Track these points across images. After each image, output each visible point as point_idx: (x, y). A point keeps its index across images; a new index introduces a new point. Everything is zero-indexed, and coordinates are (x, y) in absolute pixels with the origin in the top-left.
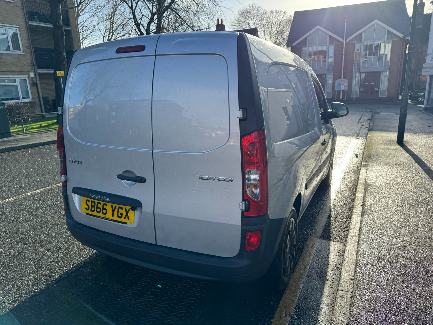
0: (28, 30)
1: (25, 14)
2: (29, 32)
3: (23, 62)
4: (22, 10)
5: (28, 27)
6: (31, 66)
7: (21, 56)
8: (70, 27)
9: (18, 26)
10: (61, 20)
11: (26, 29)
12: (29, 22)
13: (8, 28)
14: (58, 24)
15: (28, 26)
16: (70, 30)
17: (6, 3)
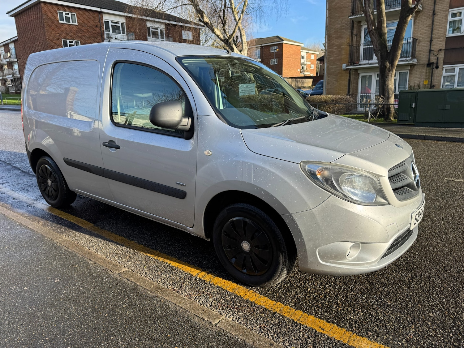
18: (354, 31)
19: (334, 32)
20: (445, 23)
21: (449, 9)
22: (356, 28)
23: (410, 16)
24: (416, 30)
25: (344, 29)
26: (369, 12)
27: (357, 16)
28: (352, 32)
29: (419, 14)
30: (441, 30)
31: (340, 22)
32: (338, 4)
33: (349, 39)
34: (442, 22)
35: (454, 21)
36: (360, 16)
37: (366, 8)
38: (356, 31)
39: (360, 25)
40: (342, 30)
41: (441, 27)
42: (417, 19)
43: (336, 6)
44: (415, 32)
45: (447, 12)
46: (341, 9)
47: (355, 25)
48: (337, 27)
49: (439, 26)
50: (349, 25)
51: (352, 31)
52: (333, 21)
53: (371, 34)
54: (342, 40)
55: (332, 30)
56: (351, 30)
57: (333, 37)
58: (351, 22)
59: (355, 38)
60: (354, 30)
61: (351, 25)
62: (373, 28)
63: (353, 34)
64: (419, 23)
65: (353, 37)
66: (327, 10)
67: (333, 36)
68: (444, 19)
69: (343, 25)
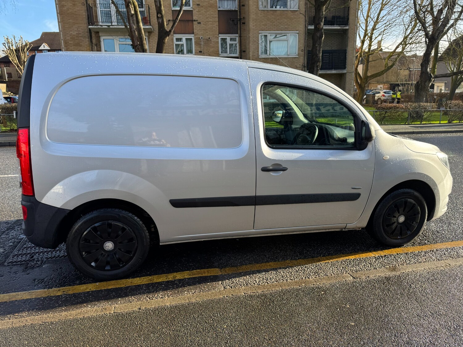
0: (305, 34)
1: (306, 19)
2: (306, 36)
3: (296, 64)
4: (304, 16)
5: (306, 32)
6: (302, 68)
7: (295, 59)
8: (347, 26)
9: (298, 32)
10: (322, 22)
11: (304, 34)
12: (308, 27)
13: (290, 34)
14: (318, 26)
15: (306, 30)
16: (348, 29)
17: (292, 12)
18: (93, 41)
19: (71, 38)
20: (172, 45)
21: (174, 34)
22: (94, 38)
23: (167, 38)
24: (151, 47)
25: (81, 37)
26: (134, 28)
27: (98, 27)
28: (91, 42)
29: (151, 34)
30: (170, 51)
31: (75, 29)
32: (70, 10)
33: (89, 48)
34: (170, 44)
35: (178, 44)
36: (101, 27)
37: (131, 24)
38: (95, 41)
39: (98, 35)
40: (80, 38)
41: (170, 48)
42: (151, 38)
43: (68, 12)
44: (150, 49)
45: (172, 37)
46: (75, 16)
47: (93, 35)
48: (73, 34)
49: (169, 47)
50: (87, 34)
51: (91, 40)
52: (67, 26)
53: (137, 49)
54: (81, 48)
55: (68, 36)
56: (89, 39)
57: (71, 44)
58: (89, 31)
59: (96, 48)
60: (93, 39)
61: (89, 34)
62: (138, 43)
63: (92, 43)
64: (152, 42)
65: (93, 46)
66: (57, 13)
67: (70, 42)
68: (171, 42)
69: (80, 32)
